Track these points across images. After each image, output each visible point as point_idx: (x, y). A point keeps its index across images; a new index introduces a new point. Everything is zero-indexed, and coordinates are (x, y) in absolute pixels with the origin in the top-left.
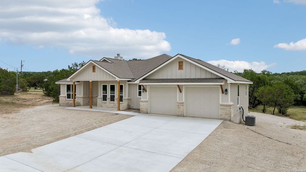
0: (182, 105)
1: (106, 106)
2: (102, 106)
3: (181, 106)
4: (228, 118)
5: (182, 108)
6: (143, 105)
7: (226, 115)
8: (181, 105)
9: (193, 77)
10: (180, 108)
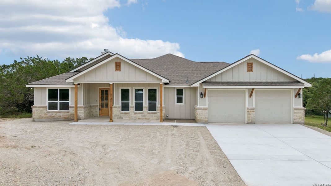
0: (253, 110)
1: (128, 117)
2: (121, 118)
3: (252, 112)
4: (302, 121)
5: (253, 114)
6: (201, 113)
7: (300, 118)
8: (251, 110)
9: (264, 80)
10: (251, 115)
